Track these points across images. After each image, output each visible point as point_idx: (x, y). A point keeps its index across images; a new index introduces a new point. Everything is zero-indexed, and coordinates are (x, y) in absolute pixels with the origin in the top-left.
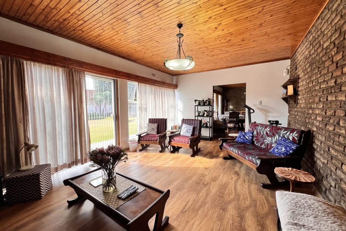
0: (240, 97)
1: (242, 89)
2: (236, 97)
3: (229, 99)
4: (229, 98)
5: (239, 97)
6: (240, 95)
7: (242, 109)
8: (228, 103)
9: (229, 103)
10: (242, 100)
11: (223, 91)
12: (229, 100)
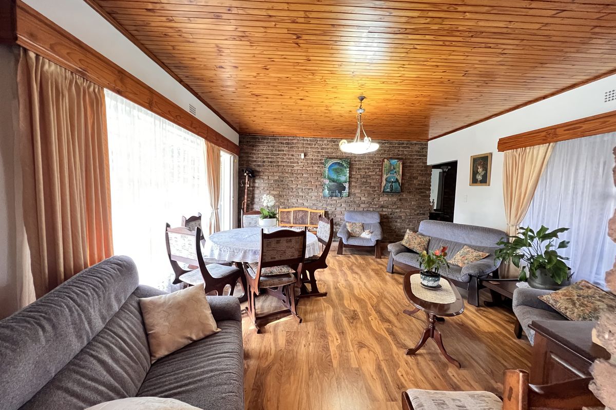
0: (290, 166)
1: (295, 141)
2: (279, 166)
3: (257, 169)
4: (259, 166)
5: (287, 166)
6: (290, 159)
7: (294, 201)
8: (254, 182)
9: (259, 183)
10: (295, 175)
11: (240, 142)
12: (259, 172)
